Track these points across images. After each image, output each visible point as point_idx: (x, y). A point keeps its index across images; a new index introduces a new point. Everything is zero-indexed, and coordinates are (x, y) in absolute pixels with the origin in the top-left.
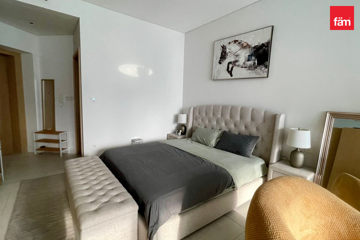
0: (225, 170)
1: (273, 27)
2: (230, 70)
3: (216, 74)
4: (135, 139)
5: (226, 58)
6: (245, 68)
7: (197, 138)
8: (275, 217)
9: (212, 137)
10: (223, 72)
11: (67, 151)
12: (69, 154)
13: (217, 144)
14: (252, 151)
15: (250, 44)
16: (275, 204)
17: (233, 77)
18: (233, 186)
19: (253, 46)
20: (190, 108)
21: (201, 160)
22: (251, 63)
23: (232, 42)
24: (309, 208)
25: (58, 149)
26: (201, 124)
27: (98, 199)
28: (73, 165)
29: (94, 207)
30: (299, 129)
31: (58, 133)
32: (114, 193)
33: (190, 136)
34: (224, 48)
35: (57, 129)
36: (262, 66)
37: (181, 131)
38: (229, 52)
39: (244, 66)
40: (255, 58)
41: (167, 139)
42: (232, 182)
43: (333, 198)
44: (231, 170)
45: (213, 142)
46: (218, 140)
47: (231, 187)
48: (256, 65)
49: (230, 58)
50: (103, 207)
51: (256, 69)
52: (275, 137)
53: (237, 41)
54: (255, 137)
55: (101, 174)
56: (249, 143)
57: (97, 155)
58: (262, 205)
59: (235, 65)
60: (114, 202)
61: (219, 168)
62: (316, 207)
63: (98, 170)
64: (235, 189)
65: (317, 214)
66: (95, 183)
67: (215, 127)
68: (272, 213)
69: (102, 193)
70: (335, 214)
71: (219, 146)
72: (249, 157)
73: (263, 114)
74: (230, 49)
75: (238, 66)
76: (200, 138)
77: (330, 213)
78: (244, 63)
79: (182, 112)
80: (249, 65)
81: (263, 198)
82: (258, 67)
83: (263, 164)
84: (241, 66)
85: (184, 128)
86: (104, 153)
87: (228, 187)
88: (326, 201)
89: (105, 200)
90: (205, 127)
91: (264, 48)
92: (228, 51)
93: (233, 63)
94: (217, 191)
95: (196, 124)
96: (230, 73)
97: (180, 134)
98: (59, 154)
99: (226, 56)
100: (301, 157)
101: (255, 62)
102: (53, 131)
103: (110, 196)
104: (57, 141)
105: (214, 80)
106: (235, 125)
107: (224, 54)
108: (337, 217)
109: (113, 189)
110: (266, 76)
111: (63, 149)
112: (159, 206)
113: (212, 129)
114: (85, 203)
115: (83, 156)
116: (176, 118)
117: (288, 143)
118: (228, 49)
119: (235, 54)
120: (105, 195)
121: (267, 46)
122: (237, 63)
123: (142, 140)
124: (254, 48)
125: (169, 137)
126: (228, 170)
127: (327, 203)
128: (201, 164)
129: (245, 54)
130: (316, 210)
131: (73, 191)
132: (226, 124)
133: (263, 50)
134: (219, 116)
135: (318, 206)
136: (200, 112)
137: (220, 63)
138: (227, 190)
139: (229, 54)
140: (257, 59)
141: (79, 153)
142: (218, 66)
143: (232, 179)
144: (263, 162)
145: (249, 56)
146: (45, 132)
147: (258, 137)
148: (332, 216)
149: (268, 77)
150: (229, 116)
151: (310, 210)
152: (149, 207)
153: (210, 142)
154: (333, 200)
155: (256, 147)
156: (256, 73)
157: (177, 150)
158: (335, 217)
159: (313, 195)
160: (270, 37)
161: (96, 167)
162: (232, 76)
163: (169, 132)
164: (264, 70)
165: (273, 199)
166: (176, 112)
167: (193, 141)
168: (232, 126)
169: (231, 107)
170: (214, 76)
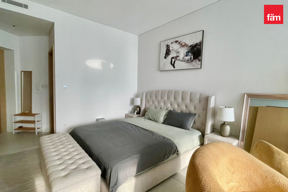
0: (171, 140)
1: (203, 31)
2: (173, 63)
3: (162, 66)
4: (99, 119)
5: (169, 55)
6: (184, 61)
7: (149, 116)
8: (207, 172)
9: (161, 115)
10: (167, 64)
11: (42, 130)
12: (43, 132)
13: (165, 121)
14: (191, 125)
15: (187, 43)
16: (207, 163)
17: (175, 69)
18: (178, 153)
19: (189, 45)
20: (143, 93)
21: (152, 133)
22: (188, 58)
23: (174, 42)
24: (233, 165)
25: (34, 129)
26: (152, 106)
27: (67, 167)
28: (46, 141)
29: (64, 173)
30: (226, 107)
31: (34, 115)
32: (81, 161)
33: (144, 115)
34: (168, 46)
35: (33, 112)
36: (197, 60)
37: (136, 111)
39: (183, 60)
40: (192, 54)
41: (125, 118)
42: (176, 150)
43: (250, 157)
44: (175, 140)
45: (162, 119)
46: (165, 117)
47: (175, 154)
48: (192, 59)
49: (172, 54)
50: (71, 172)
51: (192, 62)
52: (208, 114)
53: (178, 41)
54: (193, 114)
55: (70, 146)
56: (189, 119)
57: (67, 132)
58: (197, 164)
59: (177, 59)
60: (81, 168)
61: (166, 139)
62: (238, 164)
63: (68, 144)
64: (179, 155)
65: (239, 170)
66: (65, 154)
67: (163, 107)
68: (205, 170)
69: (71, 162)
70: (252, 169)
71: (166, 122)
72: (189, 130)
73: (198, 96)
74: (173, 48)
75: (179, 60)
76: (152, 117)
77: (248, 169)
78: (183, 58)
79: (137, 96)
80: (187, 59)
81: (198, 159)
82: (194, 61)
83: (200, 135)
84: (181, 60)
85: (138, 109)
86: (73, 130)
87: (173, 154)
88: (245, 159)
89: (73, 167)
90: (155, 108)
91: (198, 46)
92: (171, 49)
93: (175, 58)
94: (164, 157)
95: (148, 106)
96: (173, 65)
97: (135, 113)
98: (35, 133)
99: (170, 52)
100: (228, 129)
101: (191, 57)
102: (30, 114)
103: (77, 164)
104: (33, 122)
105: (161, 71)
106: (178, 105)
107: (168, 51)
108: (254, 171)
109: (80, 158)
110: (200, 67)
111: (38, 128)
112: (118, 170)
113: (161, 109)
114: (56, 170)
115: (56, 133)
116: (132, 101)
117: (218, 118)
118: (171, 47)
119: (176, 51)
120: (74, 163)
121: (200, 45)
122: (178, 58)
123: (104, 119)
124: (190, 46)
125: (127, 116)
126: (173, 140)
127: (246, 161)
128: (152, 136)
129: (184, 51)
130: (238, 167)
131: (46, 161)
132: (171, 105)
133: (197, 49)
134: (166, 98)
135: (239, 164)
136: (151, 96)
137: (165, 58)
138: (172, 156)
139: (172, 51)
140: (192, 55)
141: (52, 131)
142: (163, 60)
143: (176, 147)
144: (200, 133)
145: (187, 52)
146: (22, 114)
147: (196, 114)
148: (250, 171)
149: (201, 68)
150: (174, 98)
151: (234, 167)
152: (110, 171)
153: (159, 119)
154: (250, 159)
155: (194, 122)
156: (192, 65)
157: (132, 126)
158: (252, 171)
159: (236, 155)
160: (201, 38)
161: (66, 141)
162: (174, 67)
163: (127, 112)
164: (198, 63)
165: (205, 159)
166: (132, 96)
167: (146, 119)
168: (176, 106)
169: (175, 91)
170: (161, 68)
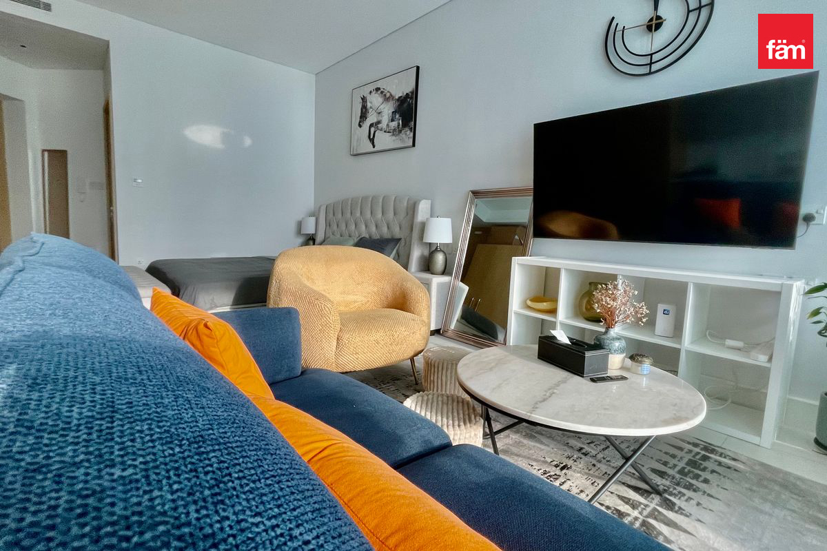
1: (418, 68)
2: (371, 137)
3: (355, 144)
5: (366, 118)
6: (388, 132)
10: (363, 140)
19: (397, 97)
20: (321, 207)
22: (394, 124)
23: (373, 90)
30: (437, 217)
34: (364, 99)
38: (371, 108)
39: (387, 130)
40: (400, 116)
48: (401, 127)
51: (401, 134)
52: (414, 235)
53: (380, 89)
54: (397, 239)
59: (378, 128)
73: (406, 203)
74: (371, 103)
75: (381, 130)
78: (388, 125)
79: (310, 214)
80: (393, 128)
84: (384, 129)
90: (341, 237)
91: (408, 100)
92: (369, 105)
93: (375, 125)
95: (329, 234)
96: (372, 140)
99: (367, 113)
101: (399, 123)
105: (354, 155)
106: (377, 226)
107: (364, 110)
110: (411, 144)
119: (377, 111)
121: (411, 98)
122: (380, 126)
124: (398, 100)
129: (388, 110)
132: (366, 226)
133: (407, 105)
134: (358, 214)
136: (334, 212)
137: (360, 126)
139: (370, 110)
140: (401, 118)
142: (357, 131)
145: (393, 112)
147: (401, 239)
149: (414, 146)
150: (370, 212)
156: (400, 140)
160: (415, 84)
162: (374, 147)
168: (374, 228)
169: (372, 198)
170: (353, 149)
